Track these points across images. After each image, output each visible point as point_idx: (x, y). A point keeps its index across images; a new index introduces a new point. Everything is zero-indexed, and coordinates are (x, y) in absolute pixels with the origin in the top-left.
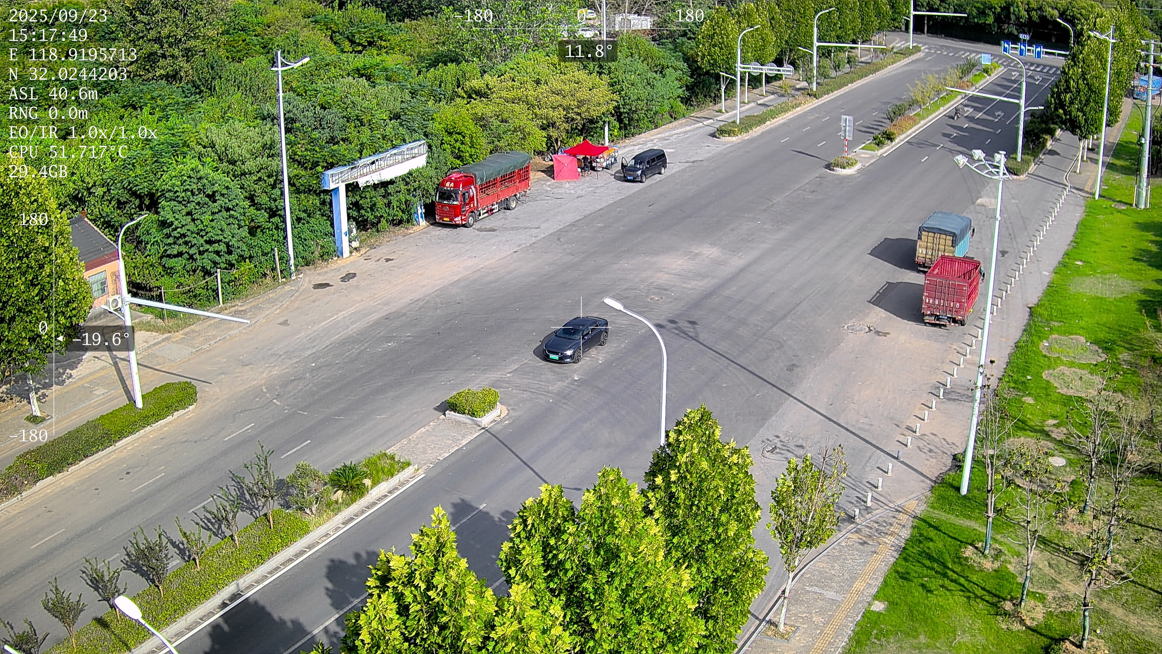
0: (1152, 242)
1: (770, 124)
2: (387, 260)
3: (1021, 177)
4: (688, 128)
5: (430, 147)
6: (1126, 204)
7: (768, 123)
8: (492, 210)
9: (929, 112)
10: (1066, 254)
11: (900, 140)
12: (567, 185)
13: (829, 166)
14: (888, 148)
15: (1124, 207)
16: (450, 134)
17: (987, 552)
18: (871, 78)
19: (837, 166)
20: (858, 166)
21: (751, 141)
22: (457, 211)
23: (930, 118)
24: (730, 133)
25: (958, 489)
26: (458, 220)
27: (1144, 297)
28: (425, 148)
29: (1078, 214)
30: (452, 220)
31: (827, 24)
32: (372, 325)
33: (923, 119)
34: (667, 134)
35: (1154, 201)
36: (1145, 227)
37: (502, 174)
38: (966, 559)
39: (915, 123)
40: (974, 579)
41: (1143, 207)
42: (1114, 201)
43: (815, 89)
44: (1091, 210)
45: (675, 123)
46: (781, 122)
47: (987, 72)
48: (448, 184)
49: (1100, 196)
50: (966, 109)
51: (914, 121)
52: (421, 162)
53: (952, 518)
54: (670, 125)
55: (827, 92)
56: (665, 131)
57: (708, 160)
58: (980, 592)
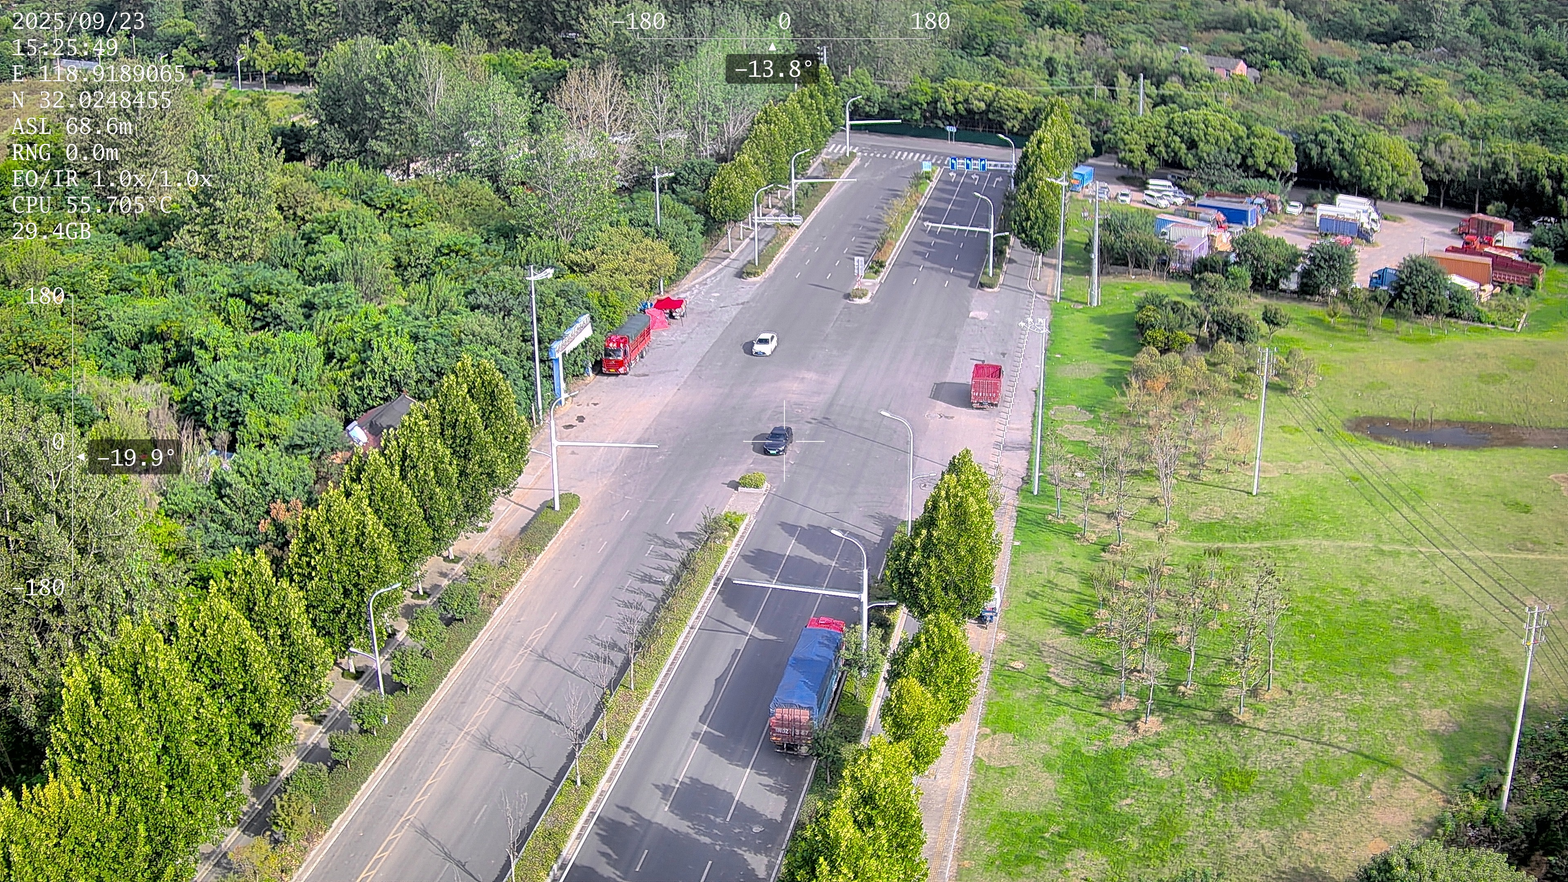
0: (1107, 332)
2: (594, 404)
3: (996, 289)
4: (713, 271)
6: (1082, 303)
8: (636, 360)
10: (1048, 350)
11: (887, 266)
12: (665, 333)
13: (847, 297)
14: (884, 273)
15: (1081, 306)
16: (604, 307)
17: (1059, 516)
19: (853, 296)
20: (870, 295)
21: (772, 279)
22: (620, 364)
23: (900, 239)
24: (751, 273)
25: (1033, 492)
26: (620, 369)
27: (1108, 375)
28: (589, 320)
29: (1047, 318)
33: (897, 242)
35: (1103, 298)
36: (1099, 320)
37: (641, 332)
38: (1050, 520)
39: (891, 245)
40: (1057, 528)
41: (1095, 304)
42: (1072, 302)
44: (1055, 313)
46: (782, 258)
47: (929, 178)
48: (611, 345)
49: (1060, 298)
52: (588, 332)
53: (1034, 506)
57: (751, 301)
58: (1061, 532)
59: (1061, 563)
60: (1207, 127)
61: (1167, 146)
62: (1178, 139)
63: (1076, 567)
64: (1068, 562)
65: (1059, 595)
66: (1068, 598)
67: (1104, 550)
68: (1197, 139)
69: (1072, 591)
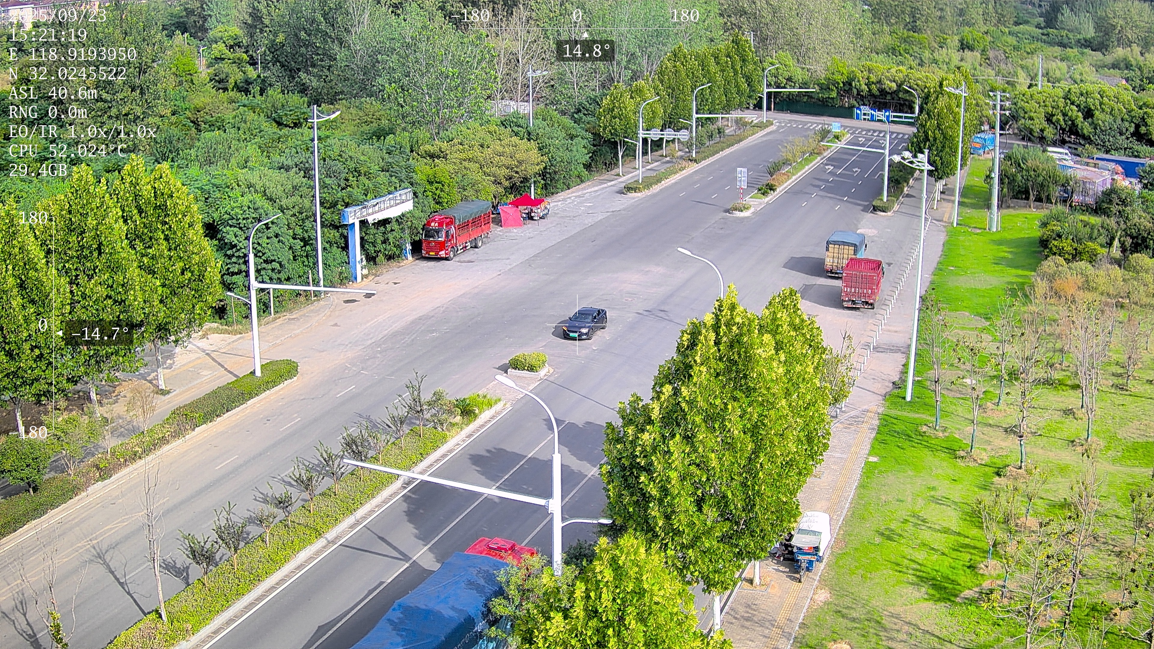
0: (1008, 252)
1: (665, 183)
2: (395, 283)
3: (889, 214)
4: (596, 188)
5: (415, 194)
6: (980, 229)
7: (663, 182)
8: (466, 247)
9: (796, 170)
10: (939, 263)
11: (780, 190)
12: (515, 231)
13: (727, 211)
14: (772, 197)
15: (979, 231)
16: (431, 183)
17: (937, 428)
18: (736, 147)
19: (736, 210)
20: (752, 210)
21: (654, 195)
22: (442, 246)
23: (799, 174)
24: (635, 190)
25: (904, 398)
26: (442, 254)
27: (1007, 287)
28: (411, 195)
29: (942, 237)
30: (437, 254)
31: (701, 99)
32: (410, 324)
33: (794, 175)
34: (580, 193)
35: (1003, 226)
36: (1000, 243)
37: (473, 216)
38: (924, 432)
39: (789, 178)
40: (933, 442)
41: (995, 230)
42: (970, 227)
43: (694, 156)
44: (952, 234)
45: (583, 185)
46: (673, 181)
47: (838, 138)
48: (433, 224)
49: (957, 224)
50: (827, 167)
51: (788, 176)
52: (408, 206)
53: (905, 414)
54: (580, 186)
55: (704, 159)
56: (578, 191)
57: (624, 210)
58: (939, 448)
59: (934, 489)
60: (1102, 98)
61: (1065, 115)
62: (1074, 108)
63: (956, 496)
64: (944, 488)
65: (926, 535)
66: (941, 541)
67: (998, 474)
68: (1093, 108)
69: (946, 531)
